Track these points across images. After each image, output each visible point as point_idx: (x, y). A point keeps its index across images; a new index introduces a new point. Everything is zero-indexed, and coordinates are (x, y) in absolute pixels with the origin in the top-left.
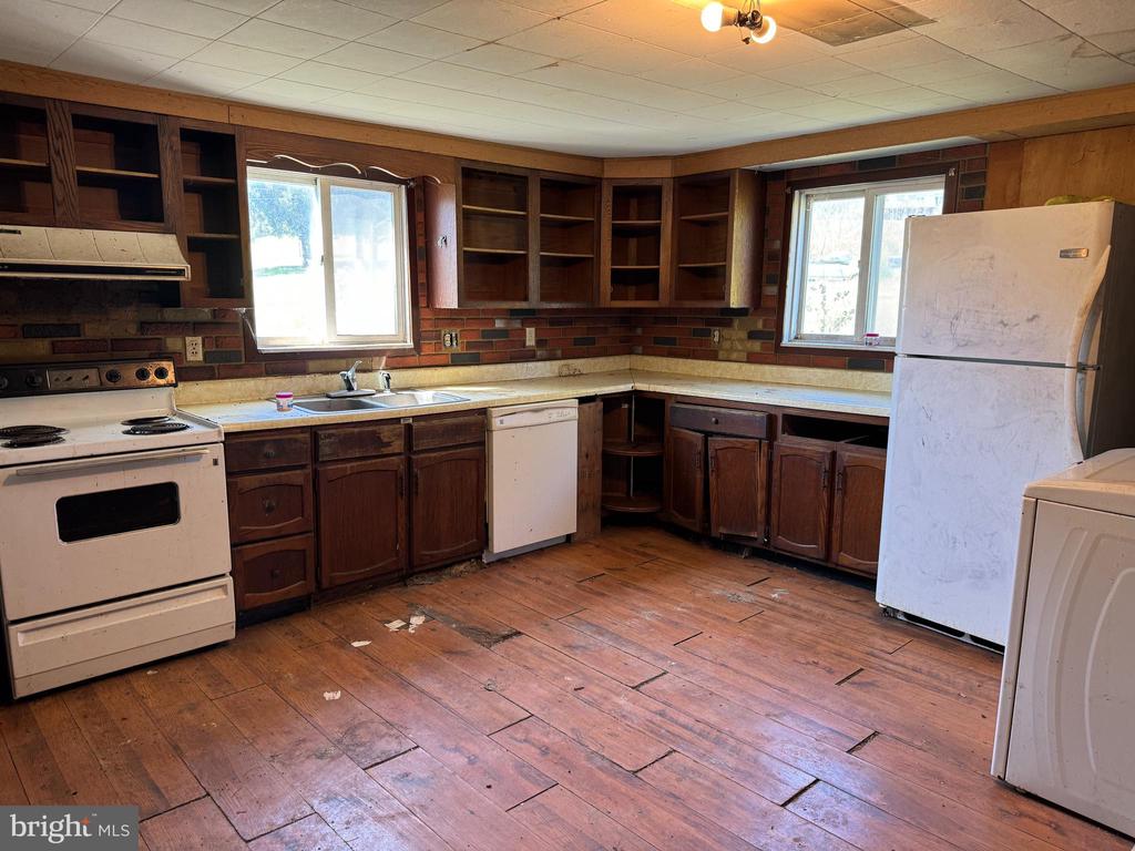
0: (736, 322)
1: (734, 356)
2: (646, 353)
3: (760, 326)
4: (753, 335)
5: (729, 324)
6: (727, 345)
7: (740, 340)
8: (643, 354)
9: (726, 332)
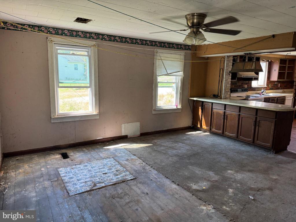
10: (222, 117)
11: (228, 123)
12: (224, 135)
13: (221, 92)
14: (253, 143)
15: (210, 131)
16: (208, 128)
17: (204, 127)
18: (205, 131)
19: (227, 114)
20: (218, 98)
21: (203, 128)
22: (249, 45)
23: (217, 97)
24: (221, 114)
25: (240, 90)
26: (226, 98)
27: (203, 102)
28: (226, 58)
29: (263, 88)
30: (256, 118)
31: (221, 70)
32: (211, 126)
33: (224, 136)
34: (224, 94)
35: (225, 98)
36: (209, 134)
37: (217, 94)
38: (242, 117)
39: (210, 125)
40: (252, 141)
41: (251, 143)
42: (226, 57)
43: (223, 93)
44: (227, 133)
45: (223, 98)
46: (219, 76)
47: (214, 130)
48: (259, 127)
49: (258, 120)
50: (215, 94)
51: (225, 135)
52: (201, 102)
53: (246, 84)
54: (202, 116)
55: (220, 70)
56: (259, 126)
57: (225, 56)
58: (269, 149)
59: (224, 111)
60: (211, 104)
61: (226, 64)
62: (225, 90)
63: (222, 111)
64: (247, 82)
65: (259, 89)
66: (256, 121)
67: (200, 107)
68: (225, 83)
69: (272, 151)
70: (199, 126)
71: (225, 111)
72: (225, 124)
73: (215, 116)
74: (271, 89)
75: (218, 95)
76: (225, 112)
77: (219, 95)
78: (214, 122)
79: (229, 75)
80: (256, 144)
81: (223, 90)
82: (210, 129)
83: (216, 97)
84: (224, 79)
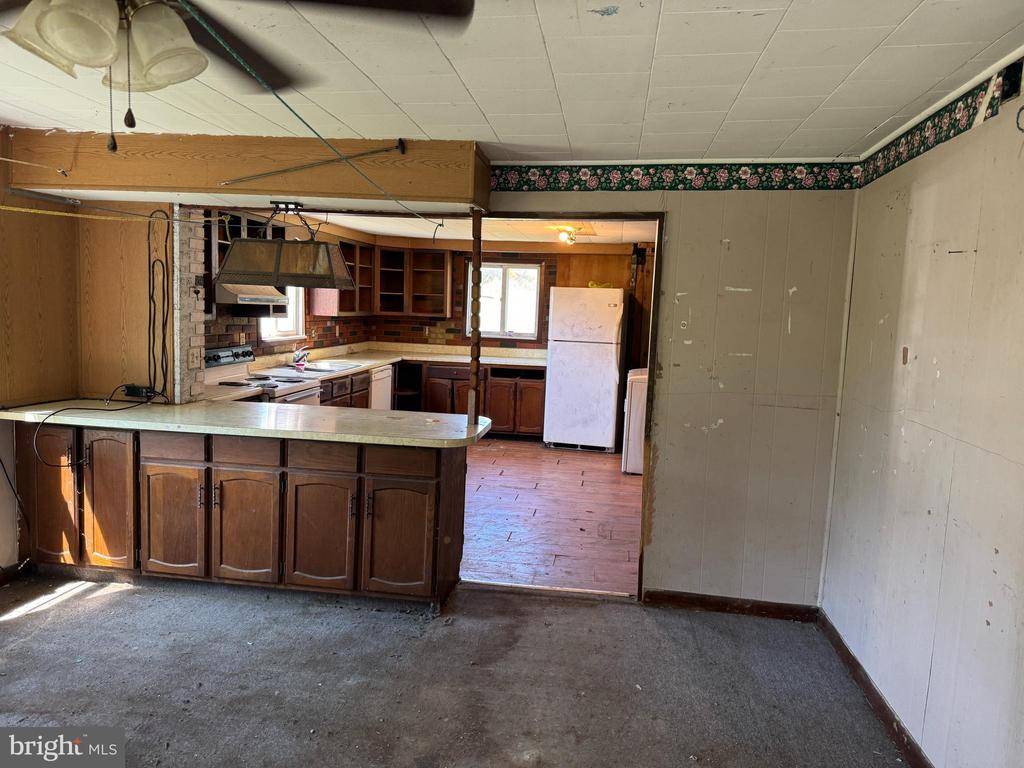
0: (439, 324)
1: (438, 341)
2: (378, 340)
3: (453, 326)
4: (449, 331)
5: (434, 325)
6: (433, 336)
7: (443, 333)
8: (377, 340)
9: (432, 329)
10: (199, 495)
11: (231, 522)
12: (216, 580)
13: (165, 375)
14: (355, 591)
15: (138, 572)
16: (122, 561)
17: (100, 555)
18: (104, 577)
19: (222, 477)
20: (155, 400)
21: (93, 563)
22: (303, 167)
23: (149, 398)
24: (189, 481)
25: (227, 353)
26: (190, 401)
27: (79, 430)
28: (176, 216)
29: (294, 341)
30: (360, 481)
31: (158, 268)
32: (138, 545)
33: (213, 584)
34: (182, 380)
35: (187, 397)
36: (131, 587)
37: (148, 385)
38: (297, 487)
39: (130, 543)
40: (350, 585)
41: (349, 593)
42: (176, 208)
43: (177, 377)
44: (228, 569)
45: (177, 400)
46: (151, 297)
47: (155, 563)
48: (376, 519)
49: (367, 491)
50: (137, 383)
51: (219, 578)
52: (70, 432)
53: (243, 328)
54: (81, 504)
55: (151, 267)
56: (373, 515)
57: (171, 206)
58: (421, 600)
59: (202, 467)
60: (130, 436)
61: (182, 244)
62: (185, 361)
63: (191, 470)
64: (245, 321)
65: (282, 349)
66: (358, 499)
67: (65, 460)
68: (181, 330)
69: (432, 605)
70: (67, 556)
71: (209, 465)
72: (215, 527)
73: (158, 495)
74: (318, 345)
75: (151, 389)
76: (208, 472)
77: (159, 388)
78: (157, 521)
79: (197, 292)
80: (366, 593)
81: (177, 363)
82: (138, 564)
83: (139, 395)
84: (177, 314)
